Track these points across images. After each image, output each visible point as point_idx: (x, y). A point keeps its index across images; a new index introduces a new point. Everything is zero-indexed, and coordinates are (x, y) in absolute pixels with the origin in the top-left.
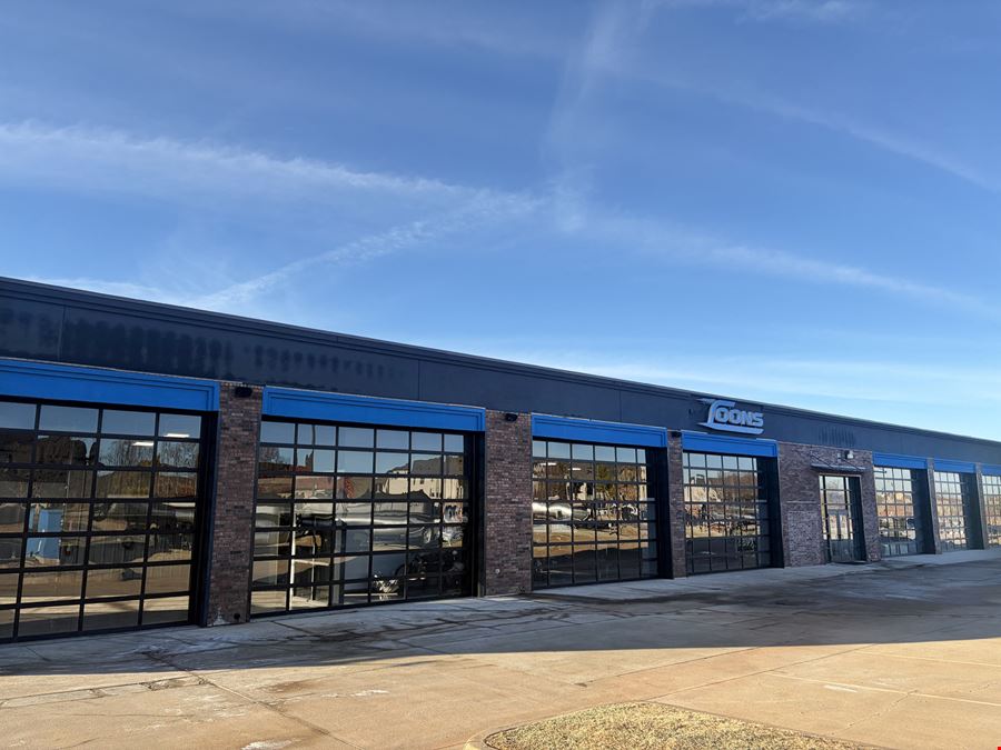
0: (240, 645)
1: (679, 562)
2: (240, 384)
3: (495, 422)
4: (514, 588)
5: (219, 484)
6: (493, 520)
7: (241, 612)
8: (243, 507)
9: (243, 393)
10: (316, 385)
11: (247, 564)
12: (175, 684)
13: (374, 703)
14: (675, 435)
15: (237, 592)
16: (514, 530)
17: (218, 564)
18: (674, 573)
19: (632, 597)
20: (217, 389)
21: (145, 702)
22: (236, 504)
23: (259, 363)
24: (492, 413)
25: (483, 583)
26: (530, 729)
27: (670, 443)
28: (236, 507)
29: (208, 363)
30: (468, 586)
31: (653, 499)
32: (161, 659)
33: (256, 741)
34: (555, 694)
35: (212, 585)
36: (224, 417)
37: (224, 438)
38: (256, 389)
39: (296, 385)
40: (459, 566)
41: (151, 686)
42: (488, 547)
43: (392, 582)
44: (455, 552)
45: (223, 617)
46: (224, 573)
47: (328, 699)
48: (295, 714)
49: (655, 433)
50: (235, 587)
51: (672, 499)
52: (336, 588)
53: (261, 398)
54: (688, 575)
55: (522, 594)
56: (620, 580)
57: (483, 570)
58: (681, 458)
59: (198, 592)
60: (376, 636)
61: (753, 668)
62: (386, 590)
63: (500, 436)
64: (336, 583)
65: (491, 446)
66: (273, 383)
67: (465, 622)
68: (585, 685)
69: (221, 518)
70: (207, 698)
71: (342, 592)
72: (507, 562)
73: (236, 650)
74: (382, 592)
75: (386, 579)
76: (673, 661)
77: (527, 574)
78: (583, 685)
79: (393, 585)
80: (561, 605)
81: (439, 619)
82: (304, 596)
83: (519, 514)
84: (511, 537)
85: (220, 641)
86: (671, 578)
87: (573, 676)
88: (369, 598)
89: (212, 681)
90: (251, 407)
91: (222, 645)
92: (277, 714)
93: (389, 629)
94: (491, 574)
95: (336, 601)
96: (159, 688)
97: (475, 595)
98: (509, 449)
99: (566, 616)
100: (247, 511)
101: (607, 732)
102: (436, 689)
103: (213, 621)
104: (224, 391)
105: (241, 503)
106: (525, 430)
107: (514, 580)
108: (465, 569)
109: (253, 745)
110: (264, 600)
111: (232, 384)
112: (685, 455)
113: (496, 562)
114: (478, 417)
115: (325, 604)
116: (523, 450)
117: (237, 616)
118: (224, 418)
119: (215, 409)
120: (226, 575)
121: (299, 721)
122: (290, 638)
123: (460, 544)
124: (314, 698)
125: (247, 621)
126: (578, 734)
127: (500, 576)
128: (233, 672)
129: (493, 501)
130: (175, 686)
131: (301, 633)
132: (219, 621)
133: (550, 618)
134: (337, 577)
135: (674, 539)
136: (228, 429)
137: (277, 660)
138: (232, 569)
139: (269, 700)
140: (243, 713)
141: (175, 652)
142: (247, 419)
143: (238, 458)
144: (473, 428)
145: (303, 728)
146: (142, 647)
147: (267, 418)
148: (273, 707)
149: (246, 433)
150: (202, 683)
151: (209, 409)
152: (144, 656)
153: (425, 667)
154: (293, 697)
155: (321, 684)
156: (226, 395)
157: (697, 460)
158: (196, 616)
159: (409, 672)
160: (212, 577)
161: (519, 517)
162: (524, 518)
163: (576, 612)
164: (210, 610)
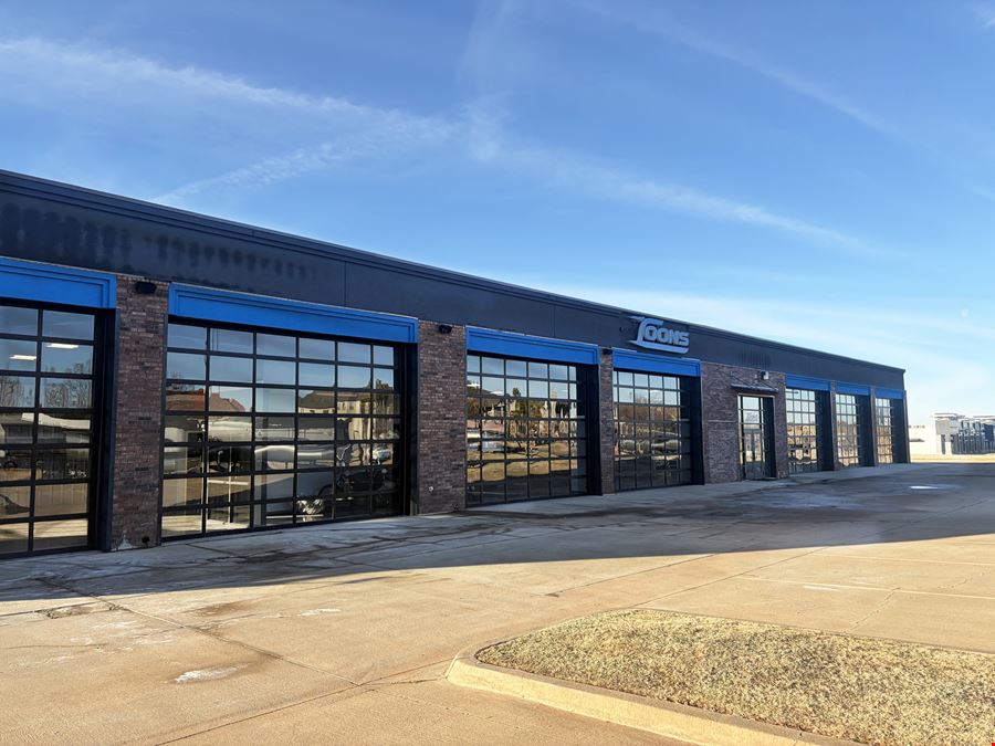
0: (154, 569)
1: (607, 478)
2: (142, 279)
3: (429, 333)
4: (448, 506)
5: (120, 392)
6: (426, 436)
7: (150, 535)
8: (149, 419)
9: (145, 289)
10: (230, 284)
11: (156, 482)
12: (79, 611)
13: (326, 623)
14: (607, 352)
15: (145, 512)
16: (449, 447)
17: (121, 483)
18: (604, 490)
19: (569, 512)
20: (113, 284)
21: (43, 631)
22: (140, 414)
23: (163, 255)
24: (425, 325)
25: (416, 500)
26: (525, 642)
27: (602, 361)
28: (141, 418)
29: (100, 253)
30: (400, 503)
31: (583, 417)
32: (60, 585)
33: (192, 670)
34: (529, 605)
35: (115, 505)
36: (122, 315)
37: (123, 339)
38: (161, 285)
39: (206, 283)
40: (389, 485)
41: (51, 614)
42: (421, 464)
43: (317, 502)
44: (384, 471)
45: (130, 541)
46: (129, 492)
47: (271, 620)
48: (234, 637)
49: (587, 350)
50: (143, 507)
51: (602, 417)
52: (258, 508)
53: (167, 296)
54: (616, 492)
55: (456, 512)
56: (551, 497)
57: (416, 487)
58: (611, 376)
59: (97, 514)
60: (309, 555)
61: (723, 573)
62: (310, 511)
63: (433, 348)
64: (258, 502)
65: (424, 358)
66: (180, 279)
67: (404, 539)
68: (557, 596)
69: (123, 431)
70: (122, 625)
71: (264, 514)
72: (441, 479)
73: (148, 574)
74: (306, 513)
75: (310, 499)
76: (637, 569)
77: (461, 490)
78: (554, 595)
79: (317, 507)
80: (500, 520)
81: (374, 537)
82: (220, 519)
83: (453, 430)
84: (445, 454)
85: (128, 565)
86: (601, 494)
87: (540, 587)
88: (294, 519)
89: (126, 606)
90: (157, 305)
91: (132, 569)
92: (212, 639)
93: (322, 548)
94: (425, 490)
95: (257, 522)
96: (60, 616)
97: (408, 514)
98: (442, 363)
99: (508, 530)
100: (155, 423)
101: (618, 641)
102: (394, 606)
103: (118, 545)
104: (123, 286)
105: (147, 414)
106: (459, 344)
107: (448, 497)
108: (396, 487)
109: (188, 674)
110: (172, 524)
111: (131, 278)
112: (615, 373)
113: (429, 480)
114: (410, 327)
115: (244, 526)
116: (457, 364)
117: (146, 540)
118: (122, 318)
119: (112, 306)
120: (131, 495)
121: (242, 644)
122: (212, 560)
123: (390, 462)
124: (252, 619)
125: (157, 545)
127: (434, 493)
128: (149, 596)
129: (427, 417)
130: (80, 614)
131: (221, 555)
132: (125, 545)
133: (492, 533)
134: (258, 496)
135: (603, 456)
136: (127, 329)
137: (203, 582)
138: (138, 487)
139: (199, 623)
140: (170, 639)
141: (75, 578)
142: (151, 319)
143: (143, 364)
144: (404, 340)
145: (252, 653)
146: (36, 573)
147: (174, 319)
148: (206, 632)
149: (151, 335)
150: (113, 608)
151: (104, 306)
152: (38, 583)
153: (374, 584)
154: (226, 619)
155: (258, 605)
156: (124, 291)
157: (625, 378)
158: (97, 540)
159: (357, 589)
160: (115, 497)
161: (453, 433)
162: (457, 433)
163: (517, 527)
164: (114, 533)
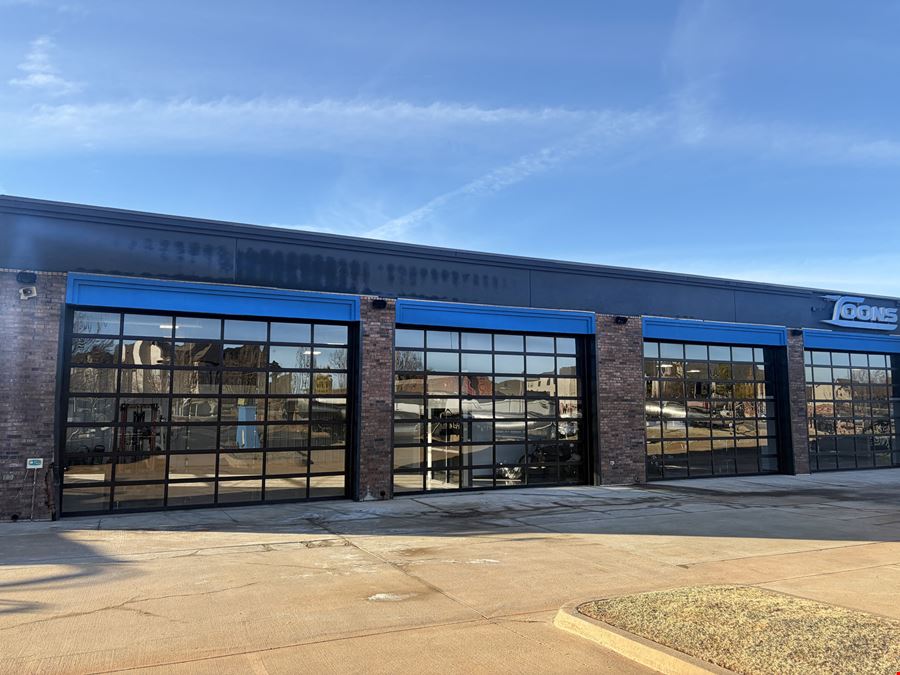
0: (382, 517)
1: (801, 458)
2: (377, 297)
3: (606, 325)
4: (630, 479)
5: (363, 382)
6: (606, 417)
7: (385, 490)
8: (384, 402)
9: (379, 305)
10: (439, 296)
11: (389, 450)
12: (326, 544)
13: (484, 570)
14: (796, 333)
15: (381, 472)
16: (626, 426)
17: (365, 450)
18: (796, 470)
19: (749, 490)
20: (358, 304)
21: (301, 556)
22: (378, 399)
23: (391, 278)
24: (602, 317)
25: (599, 473)
26: (622, 601)
27: (790, 342)
28: (378, 402)
29: (349, 281)
30: (585, 475)
31: (772, 397)
32: (319, 525)
33: (381, 593)
34: (656, 573)
35: (362, 467)
36: (364, 326)
37: (365, 345)
38: (390, 301)
39: (422, 297)
40: (576, 457)
41: (308, 545)
42: (602, 441)
43: (516, 469)
44: (572, 445)
45: (372, 493)
46: (370, 457)
47: (445, 563)
48: (416, 574)
49: (774, 331)
50: (380, 469)
51: (792, 397)
52: (466, 472)
53: (394, 309)
54: (812, 472)
55: (637, 484)
56: (736, 474)
57: (598, 462)
58: (802, 356)
59: (351, 473)
60: (496, 514)
62: (511, 476)
63: (610, 338)
64: (466, 468)
65: (601, 349)
66: (404, 296)
67: (579, 507)
68: (687, 567)
69: (368, 411)
70: (349, 557)
71: (471, 477)
72: (621, 454)
73: (378, 521)
74: (508, 478)
75: (511, 467)
76: (784, 550)
77: (642, 466)
78: (685, 567)
79: (516, 473)
80: (674, 495)
81: (555, 503)
82: (440, 479)
83: (633, 411)
84: (624, 432)
85: (367, 513)
86: (793, 474)
87: (676, 558)
88: (494, 482)
89: (355, 544)
90: (389, 319)
91: (369, 516)
92: (402, 573)
93: (509, 509)
94: (606, 465)
95: (466, 484)
96: (314, 546)
97: (592, 484)
98: (620, 351)
99: (678, 505)
100: (387, 404)
101: (697, 610)
102: (542, 562)
103: (364, 497)
104: (363, 304)
105: (382, 399)
106: (636, 333)
107: (628, 471)
108: (582, 460)
109: (378, 596)
110: (401, 481)
111: (370, 297)
112: (807, 354)
113: (610, 455)
114: (589, 320)
115: (457, 486)
116: (633, 351)
117: (383, 494)
118: (364, 327)
119: (357, 320)
120: (372, 459)
121: (419, 580)
122: (424, 513)
123: (576, 438)
124: (435, 562)
125: (391, 498)
126: (669, 608)
127: (615, 467)
128: (372, 537)
129: (606, 399)
130: (326, 546)
131: (434, 510)
132: (369, 497)
133: (661, 506)
134: (466, 463)
135: (795, 436)
136: (368, 336)
137: (411, 530)
138: (377, 453)
139: (398, 561)
140: (374, 570)
141: (331, 520)
142: (383, 327)
143: (378, 360)
144: (583, 331)
145: (424, 586)
146: (308, 514)
147: (400, 326)
148: (400, 568)
149: (384, 339)
150: (348, 544)
151: (353, 320)
152: (307, 522)
153: (536, 543)
154: (418, 560)
155: (441, 552)
156: (365, 307)
157: (821, 357)
158: (350, 493)
159: (518, 546)
160: (361, 460)
161: (633, 414)
162: (636, 414)
163: (687, 502)
164: (361, 487)
